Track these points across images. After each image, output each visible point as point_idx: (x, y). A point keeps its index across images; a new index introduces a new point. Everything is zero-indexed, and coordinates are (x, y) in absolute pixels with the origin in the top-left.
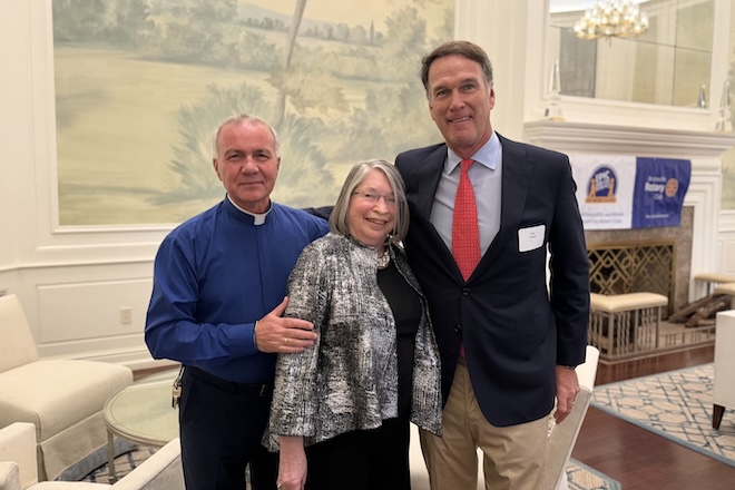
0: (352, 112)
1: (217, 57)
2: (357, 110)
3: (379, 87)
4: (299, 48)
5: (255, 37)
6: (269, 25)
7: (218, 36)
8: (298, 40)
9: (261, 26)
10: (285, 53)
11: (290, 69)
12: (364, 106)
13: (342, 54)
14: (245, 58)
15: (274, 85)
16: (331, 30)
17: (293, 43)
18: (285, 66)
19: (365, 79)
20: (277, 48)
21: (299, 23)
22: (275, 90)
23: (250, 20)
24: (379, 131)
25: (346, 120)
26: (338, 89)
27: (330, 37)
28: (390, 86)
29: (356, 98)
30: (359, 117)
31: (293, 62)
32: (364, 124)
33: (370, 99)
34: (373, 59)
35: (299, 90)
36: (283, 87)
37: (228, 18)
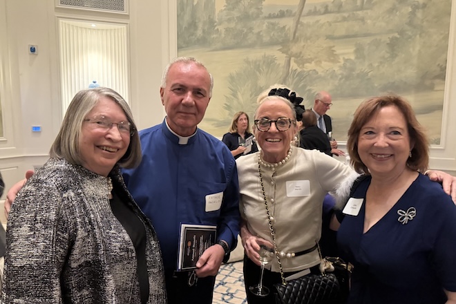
0: (342, 62)
1: (250, 42)
2: (346, 60)
3: (368, 40)
4: (302, 25)
5: (273, 24)
6: (282, 15)
7: (251, 29)
8: (302, 20)
9: (277, 17)
10: (292, 30)
11: (295, 39)
12: (352, 57)
13: (336, 22)
14: (266, 39)
15: (283, 53)
16: (326, 7)
17: (298, 22)
18: (291, 39)
19: (355, 36)
20: (286, 29)
21: (303, 8)
22: (285, 55)
23: (270, 14)
24: (367, 73)
25: (336, 69)
26: (331, 47)
27: (327, 11)
28: (378, 37)
29: (346, 52)
30: (348, 65)
31: (297, 34)
32: (352, 70)
33: (359, 50)
34: (363, 20)
35: (301, 53)
36: (289, 52)
37: (258, 16)
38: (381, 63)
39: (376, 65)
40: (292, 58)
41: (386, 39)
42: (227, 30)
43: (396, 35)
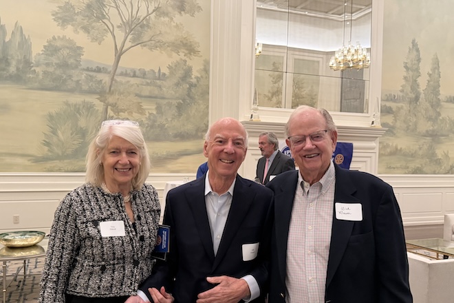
0: (148, 115)
1: (69, 87)
2: (150, 114)
3: (165, 102)
4: (116, 82)
5: (91, 76)
6: (99, 70)
7: (70, 76)
8: (115, 78)
9: (95, 71)
10: (108, 85)
11: (111, 92)
12: (155, 112)
13: (142, 85)
14: (85, 87)
15: (101, 101)
16: (135, 72)
17: (113, 79)
18: (108, 91)
19: (156, 97)
20: (103, 82)
21: (116, 69)
22: (103, 103)
23: (88, 68)
24: (164, 125)
25: (144, 119)
26: (139, 103)
27: (134, 76)
28: (171, 101)
29: (150, 108)
30: (152, 117)
31: (112, 89)
32: (154, 121)
33: (159, 108)
34: (160, 87)
35: (116, 104)
36: (106, 102)
37: (76, 67)
38: (173, 118)
39: (169, 119)
40: (109, 107)
41: (175, 102)
42: (45, 73)
43: (181, 101)
